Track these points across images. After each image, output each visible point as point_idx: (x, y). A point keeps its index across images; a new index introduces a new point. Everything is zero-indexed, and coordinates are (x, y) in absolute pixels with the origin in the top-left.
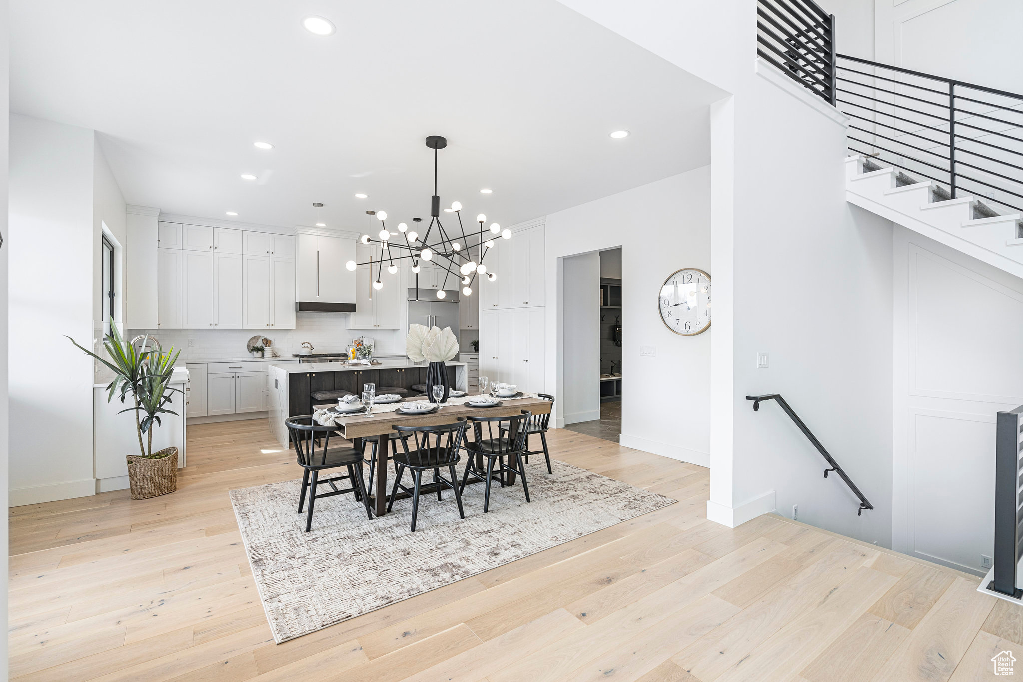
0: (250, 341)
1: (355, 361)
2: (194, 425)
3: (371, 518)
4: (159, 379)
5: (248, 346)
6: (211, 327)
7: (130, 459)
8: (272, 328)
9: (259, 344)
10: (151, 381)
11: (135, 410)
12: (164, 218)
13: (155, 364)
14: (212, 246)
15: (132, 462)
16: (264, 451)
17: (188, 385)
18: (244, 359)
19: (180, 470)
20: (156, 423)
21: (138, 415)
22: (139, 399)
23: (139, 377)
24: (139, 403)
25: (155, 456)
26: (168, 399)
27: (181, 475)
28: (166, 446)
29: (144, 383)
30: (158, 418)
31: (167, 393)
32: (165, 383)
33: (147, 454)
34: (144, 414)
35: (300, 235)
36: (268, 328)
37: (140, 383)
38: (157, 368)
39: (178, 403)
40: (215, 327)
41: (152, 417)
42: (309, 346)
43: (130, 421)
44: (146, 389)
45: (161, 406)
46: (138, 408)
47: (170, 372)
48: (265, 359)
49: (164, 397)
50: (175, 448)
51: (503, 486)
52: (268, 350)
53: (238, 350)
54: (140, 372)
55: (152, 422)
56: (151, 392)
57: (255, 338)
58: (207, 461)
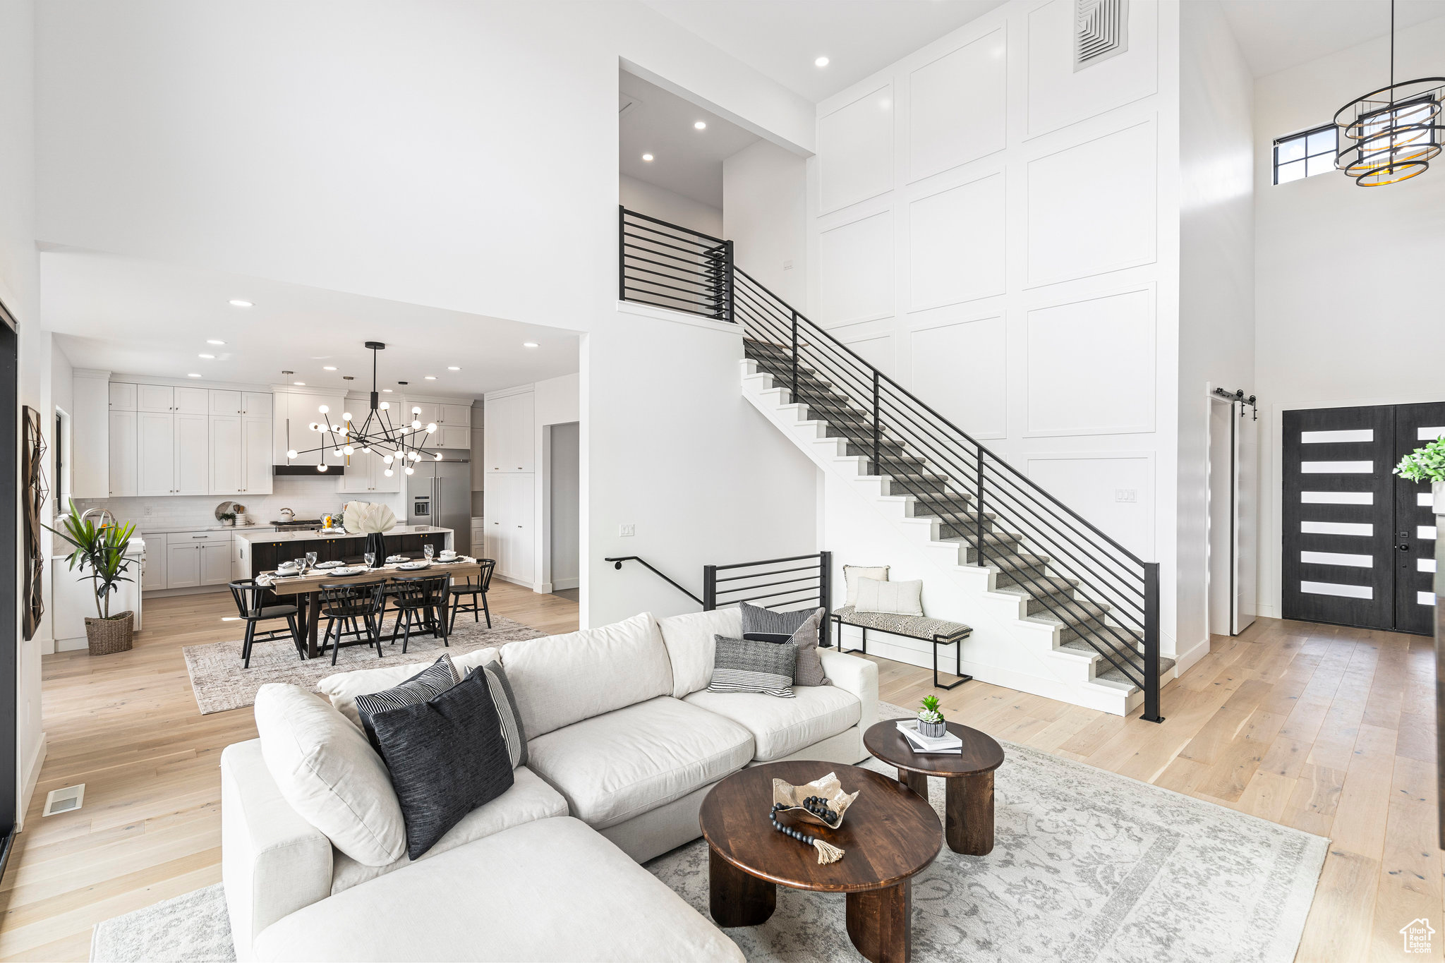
0: (218, 507)
1: (330, 530)
2: (150, 598)
3: (303, 658)
4: (115, 551)
5: (217, 513)
6: (172, 494)
7: (88, 621)
8: (243, 493)
9: (230, 510)
10: (108, 553)
11: (93, 578)
12: (115, 379)
13: (111, 537)
14: (172, 407)
15: (90, 623)
16: (225, 619)
17: (144, 556)
18: (212, 528)
19: (136, 633)
20: (112, 590)
21: (95, 583)
22: (96, 569)
23: (96, 550)
24: (96, 572)
25: (111, 618)
26: (124, 568)
27: (137, 639)
28: (122, 610)
29: (101, 554)
30: (114, 586)
31: (123, 563)
32: (120, 554)
33: (104, 617)
34: (101, 582)
35: (277, 394)
36: (239, 493)
37: (98, 554)
38: (113, 541)
39: (134, 571)
40: (176, 494)
41: (109, 584)
42: (289, 512)
43: (89, 587)
44: (104, 560)
45: (117, 574)
46: (95, 576)
47: (125, 545)
48: (237, 527)
49: (120, 567)
50: (131, 612)
51: (436, 637)
52: (240, 518)
53: (206, 517)
54: (97, 545)
55: (109, 589)
56: (107, 562)
57: (225, 505)
58: (164, 628)
